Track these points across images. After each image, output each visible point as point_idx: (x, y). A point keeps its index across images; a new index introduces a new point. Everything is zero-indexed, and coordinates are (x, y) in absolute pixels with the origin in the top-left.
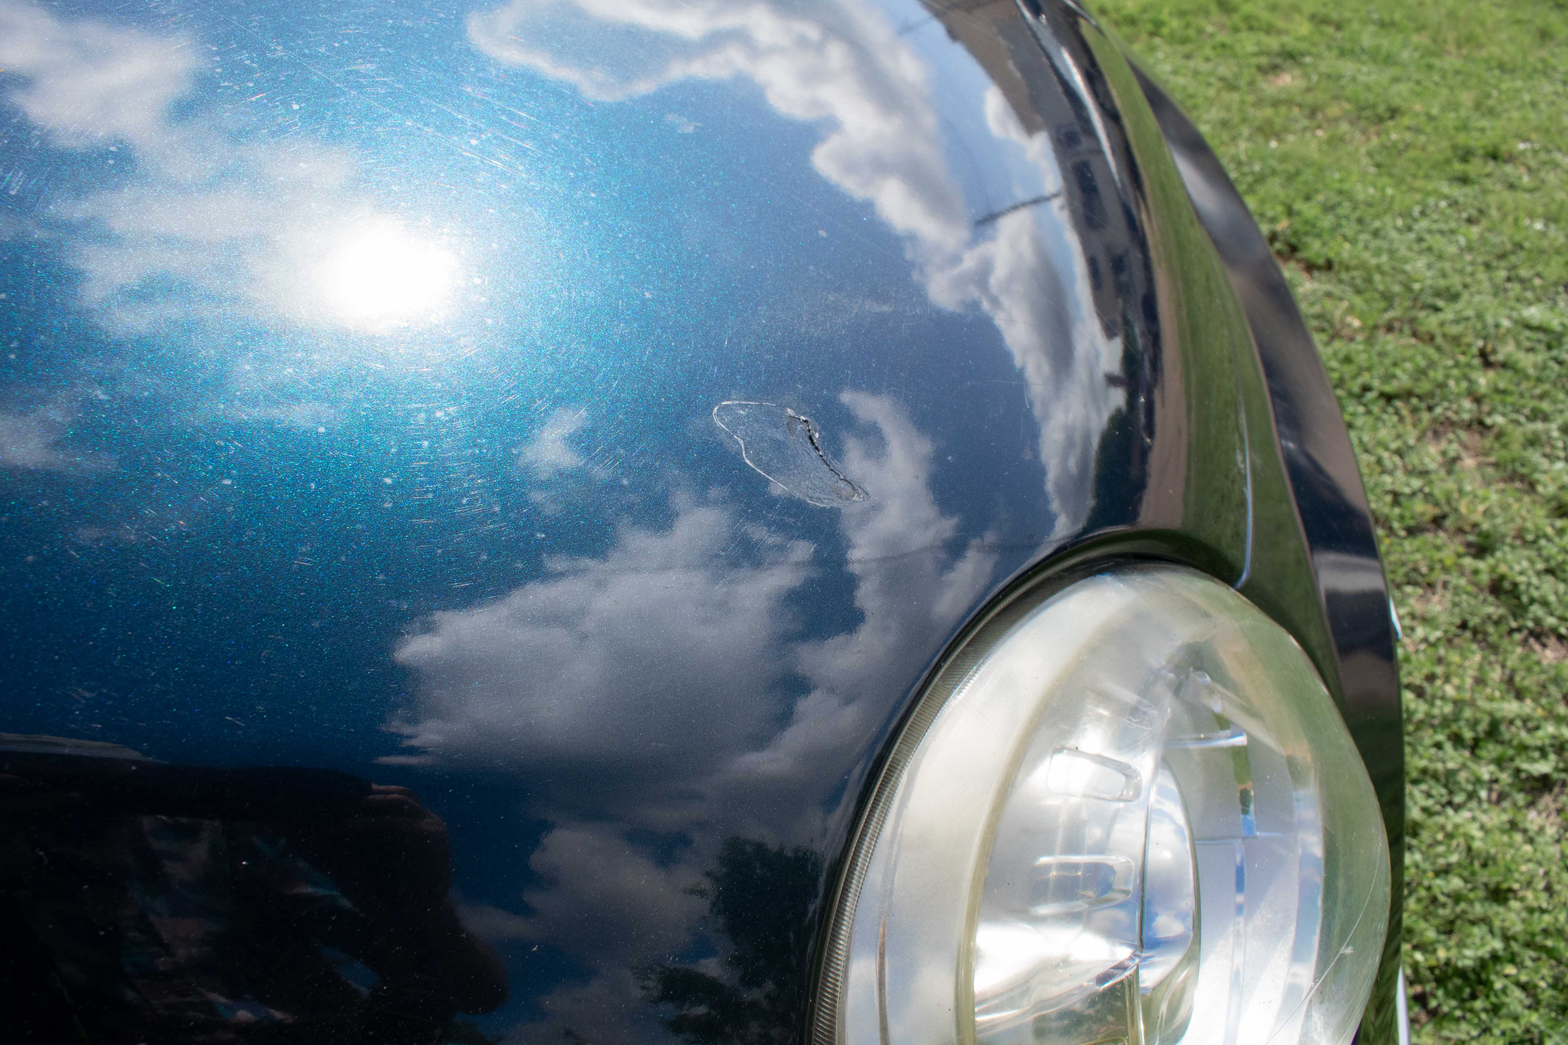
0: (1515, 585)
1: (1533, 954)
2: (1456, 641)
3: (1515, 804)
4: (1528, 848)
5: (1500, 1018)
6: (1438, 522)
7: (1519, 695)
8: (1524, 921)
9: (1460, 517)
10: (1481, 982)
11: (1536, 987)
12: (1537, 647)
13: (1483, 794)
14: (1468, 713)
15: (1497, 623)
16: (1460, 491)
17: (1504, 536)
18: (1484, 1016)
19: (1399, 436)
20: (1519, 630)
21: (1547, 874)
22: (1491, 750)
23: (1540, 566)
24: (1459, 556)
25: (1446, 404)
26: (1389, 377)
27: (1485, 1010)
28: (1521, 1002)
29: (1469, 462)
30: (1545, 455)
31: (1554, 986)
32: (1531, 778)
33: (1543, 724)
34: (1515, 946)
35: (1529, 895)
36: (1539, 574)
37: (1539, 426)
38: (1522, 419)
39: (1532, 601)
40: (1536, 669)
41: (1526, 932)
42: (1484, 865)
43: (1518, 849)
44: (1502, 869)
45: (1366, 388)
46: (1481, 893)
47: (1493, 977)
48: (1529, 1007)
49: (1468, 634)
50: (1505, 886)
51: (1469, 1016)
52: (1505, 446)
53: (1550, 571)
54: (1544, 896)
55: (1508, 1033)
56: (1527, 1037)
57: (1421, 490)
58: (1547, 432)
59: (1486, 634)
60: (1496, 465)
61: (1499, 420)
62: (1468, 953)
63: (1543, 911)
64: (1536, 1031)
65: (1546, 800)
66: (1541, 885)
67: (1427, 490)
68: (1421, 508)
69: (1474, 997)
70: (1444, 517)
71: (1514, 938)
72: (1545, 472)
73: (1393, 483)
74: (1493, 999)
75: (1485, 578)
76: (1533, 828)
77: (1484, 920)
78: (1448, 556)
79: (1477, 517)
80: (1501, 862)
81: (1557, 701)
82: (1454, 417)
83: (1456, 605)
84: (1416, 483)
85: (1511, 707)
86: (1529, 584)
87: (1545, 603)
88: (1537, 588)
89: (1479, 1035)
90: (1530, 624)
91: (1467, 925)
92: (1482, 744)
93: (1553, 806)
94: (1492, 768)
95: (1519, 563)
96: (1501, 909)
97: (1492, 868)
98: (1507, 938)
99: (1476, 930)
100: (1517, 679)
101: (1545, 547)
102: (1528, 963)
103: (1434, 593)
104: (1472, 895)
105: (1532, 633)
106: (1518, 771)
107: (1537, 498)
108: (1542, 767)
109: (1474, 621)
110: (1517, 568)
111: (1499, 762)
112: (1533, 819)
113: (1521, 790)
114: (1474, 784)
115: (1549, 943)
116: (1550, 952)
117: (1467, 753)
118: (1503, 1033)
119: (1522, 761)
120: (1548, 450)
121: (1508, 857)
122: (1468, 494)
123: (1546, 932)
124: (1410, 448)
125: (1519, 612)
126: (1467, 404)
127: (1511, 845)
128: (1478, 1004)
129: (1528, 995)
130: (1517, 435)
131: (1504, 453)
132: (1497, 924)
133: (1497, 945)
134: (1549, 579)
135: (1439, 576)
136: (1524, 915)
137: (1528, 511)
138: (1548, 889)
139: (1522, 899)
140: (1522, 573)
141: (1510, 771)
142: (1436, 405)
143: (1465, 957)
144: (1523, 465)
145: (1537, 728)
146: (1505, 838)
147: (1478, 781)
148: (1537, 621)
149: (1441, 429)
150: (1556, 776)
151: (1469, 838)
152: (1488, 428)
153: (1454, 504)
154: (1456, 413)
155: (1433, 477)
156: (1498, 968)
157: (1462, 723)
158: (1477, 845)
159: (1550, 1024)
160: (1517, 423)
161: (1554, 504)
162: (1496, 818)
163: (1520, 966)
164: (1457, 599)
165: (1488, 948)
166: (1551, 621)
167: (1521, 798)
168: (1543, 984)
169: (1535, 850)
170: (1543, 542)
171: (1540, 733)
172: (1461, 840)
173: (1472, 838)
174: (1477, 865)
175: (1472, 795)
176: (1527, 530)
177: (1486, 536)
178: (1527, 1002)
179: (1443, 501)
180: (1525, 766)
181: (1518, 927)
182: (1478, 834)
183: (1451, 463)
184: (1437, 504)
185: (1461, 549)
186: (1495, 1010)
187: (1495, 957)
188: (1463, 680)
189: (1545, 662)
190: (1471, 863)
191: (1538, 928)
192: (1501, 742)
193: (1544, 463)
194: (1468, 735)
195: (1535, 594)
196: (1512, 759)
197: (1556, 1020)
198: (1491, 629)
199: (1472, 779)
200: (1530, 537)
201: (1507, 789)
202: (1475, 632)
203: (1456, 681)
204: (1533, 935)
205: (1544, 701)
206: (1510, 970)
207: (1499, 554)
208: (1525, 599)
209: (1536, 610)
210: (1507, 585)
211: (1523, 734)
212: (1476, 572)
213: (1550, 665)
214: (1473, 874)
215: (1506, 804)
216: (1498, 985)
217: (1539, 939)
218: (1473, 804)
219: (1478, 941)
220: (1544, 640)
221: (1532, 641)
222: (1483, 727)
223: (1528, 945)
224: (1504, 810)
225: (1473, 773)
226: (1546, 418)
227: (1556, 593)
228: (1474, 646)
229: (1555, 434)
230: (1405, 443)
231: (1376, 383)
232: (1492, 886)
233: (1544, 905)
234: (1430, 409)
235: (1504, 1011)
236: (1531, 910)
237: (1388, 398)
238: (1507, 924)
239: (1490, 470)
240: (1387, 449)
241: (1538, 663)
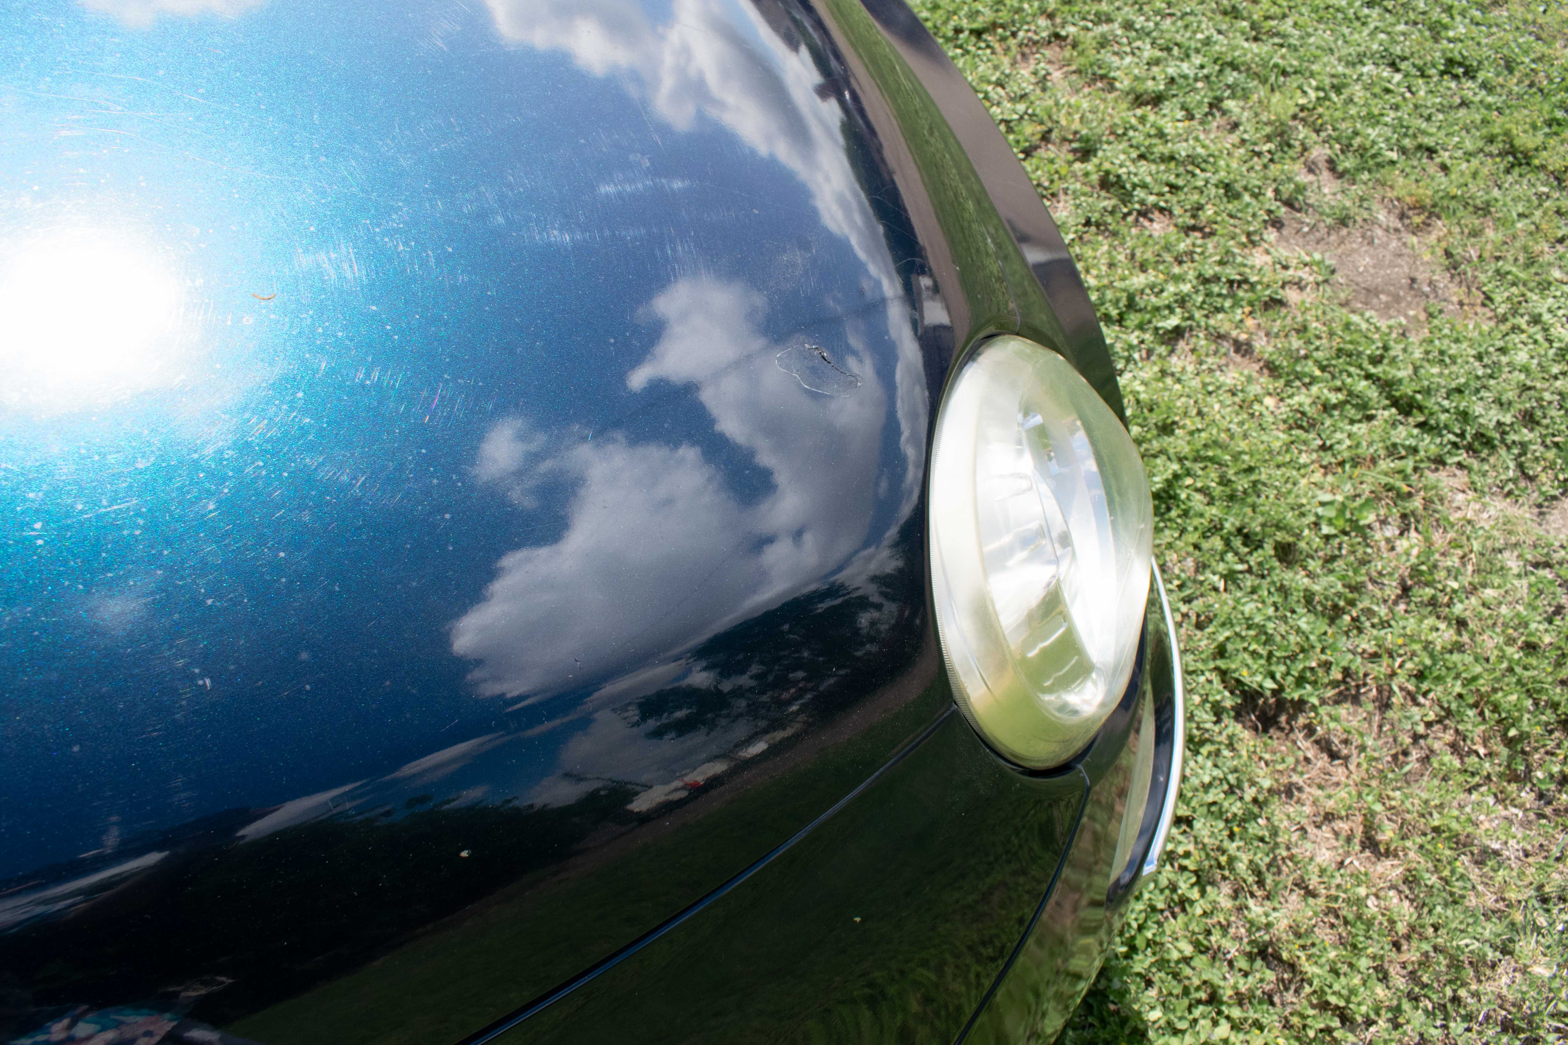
0: (1118, 177)
1: (1202, 465)
2: (1086, 237)
3: (1160, 356)
4: (1178, 387)
5: (1191, 518)
6: (1045, 137)
7: (1143, 268)
8: (1189, 443)
9: (1062, 128)
10: (1170, 497)
11: (1208, 488)
12: (1146, 223)
13: (1136, 356)
14: (1109, 295)
15: (1112, 213)
16: (1057, 104)
17: (1100, 136)
18: (1179, 521)
19: (996, 68)
20: (1129, 213)
21: (1196, 402)
22: (1133, 319)
23: (1134, 155)
24: (1070, 163)
25: (1026, 27)
26: (974, 15)
27: (1179, 516)
28: (1202, 502)
29: (1057, 75)
30: (1116, 54)
31: (1220, 483)
32: (1167, 332)
33: (1166, 287)
34: (1188, 464)
35: (1188, 422)
36: (1133, 161)
37: (1104, 28)
38: (1090, 25)
39: (1135, 186)
40: (1150, 242)
41: (1192, 450)
42: (1151, 410)
43: (1171, 390)
44: (1164, 409)
45: (958, 31)
46: (1155, 432)
47: (1178, 491)
48: (1208, 504)
49: (1093, 229)
50: (1169, 421)
51: (1168, 524)
52: (1082, 53)
53: (1142, 157)
54: (1198, 419)
55: (1200, 527)
56: (1212, 525)
57: (1026, 113)
58: (1112, 31)
59: (1106, 224)
60: (1078, 72)
61: (1072, 30)
62: (1156, 479)
63: (1199, 431)
64: (1216, 519)
65: (1181, 344)
66: (1194, 412)
67: (1030, 111)
68: (1030, 130)
69: (1169, 509)
70: (1050, 131)
71: (1186, 458)
72: (1118, 69)
73: (1002, 113)
74: (1183, 507)
75: (1095, 178)
76: (1176, 370)
77: (1162, 452)
78: (1060, 165)
79: (1076, 126)
80: (1162, 405)
81: (1171, 264)
82: (1036, 38)
83: (1078, 206)
84: (1021, 107)
85: (1139, 280)
86: (1129, 173)
87: (1144, 186)
88: (1136, 175)
89: (1180, 535)
90: (1137, 206)
91: (1152, 459)
92: (1126, 316)
93: (1187, 348)
94: (1137, 333)
95: (1117, 158)
96: (1171, 439)
97: (1156, 410)
98: (1180, 460)
99: (1158, 461)
100: (1138, 254)
101: (1134, 137)
102: (1200, 472)
103: (1058, 202)
104: (1149, 436)
105: (1140, 213)
106: (1157, 329)
107: (1117, 93)
108: (1173, 321)
109: (1095, 217)
110: (1117, 162)
111: (1141, 327)
112: (1175, 363)
113: (1163, 343)
114: (1128, 350)
115: (1210, 453)
116: (1211, 459)
117: (1117, 328)
118: (1196, 529)
119: (1158, 321)
120: (1116, 48)
121: (1166, 399)
122: (1063, 106)
123: (1206, 446)
124: (1008, 76)
125: (1127, 199)
126: (1043, 22)
127: (1166, 389)
128: (1173, 514)
129: (1205, 494)
130: (1089, 39)
131: (1082, 60)
132: (1171, 451)
133: (1175, 467)
134: (1143, 162)
135: (1058, 186)
136: (1188, 438)
137: (1113, 109)
138: (1200, 413)
139: (1183, 427)
140: (1121, 166)
141: (1150, 332)
142: (1019, 30)
143: (1156, 483)
144: (1100, 68)
145: (1162, 291)
146: (1161, 385)
147: (1131, 347)
148: (1142, 202)
149: (1026, 50)
150: (1184, 324)
151: (1135, 393)
152: (1065, 38)
153: (1055, 117)
154: (1036, 33)
155: (1032, 98)
156: (1180, 483)
157: (1108, 305)
158: (1143, 397)
159: (1225, 511)
160: (1088, 29)
161: (1131, 97)
162: (1150, 371)
163: (1195, 476)
164: (1078, 202)
165: (1170, 471)
166: (1152, 199)
167: (1162, 350)
168: (1213, 484)
169: (1183, 387)
170: (1131, 133)
171: (1165, 294)
172: (1131, 397)
173: (1138, 393)
174: (1145, 411)
175: (1129, 359)
176: (1115, 125)
177: (1086, 140)
178: (1205, 501)
179: (1045, 118)
180: (1160, 325)
181: (1187, 449)
182: (1141, 388)
183: (1043, 82)
184: (1042, 123)
185: (1070, 157)
186: (1185, 514)
187: (1176, 476)
188: (1099, 270)
189: (1156, 234)
190: (1142, 412)
191: (1199, 444)
192: (1140, 310)
193: (1115, 61)
194: (1114, 313)
195: (1136, 180)
196: (1150, 322)
197: (1228, 507)
198: (1109, 219)
199: (1126, 347)
200: (1120, 132)
201: (1152, 345)
202: (1098, 225)
203: (1094, 272)
204: (1198, 451)
205: (1161, 267)
206: (1189, 481)
207: (1100, 154)
208: (1128, 186)
209: (1139, 193)
210: (1112, 178)
211: (1153, 299)
212: (1087, 174)
213: (1159, 237)
214: (1145, 419)
215: (1153, 358)
216: (1183, 496)
217: (1202, 453)
218: (1131, 366)
219: (1161, 468)
220: (1150, 216)
221: (1141, 219)
222: (1123, 302)
223: (1195, 460)
224: (1155, 363)
225: (1126, 341)
226: (1109, 20)
227: (1151, 174)
228: (1100, 238)
229: (1119, 32)
230: (1003, 73)
231: (965, 23)
232: (1160, 424)
233: (1200, 426)
234: (1014, 35)
235: (1192, 513)
236: (1191, 433)
237: (978, 33)
238: (1178, 449)
239: (1074, 77)
240: (989, 82)
241: (1150, 236)
